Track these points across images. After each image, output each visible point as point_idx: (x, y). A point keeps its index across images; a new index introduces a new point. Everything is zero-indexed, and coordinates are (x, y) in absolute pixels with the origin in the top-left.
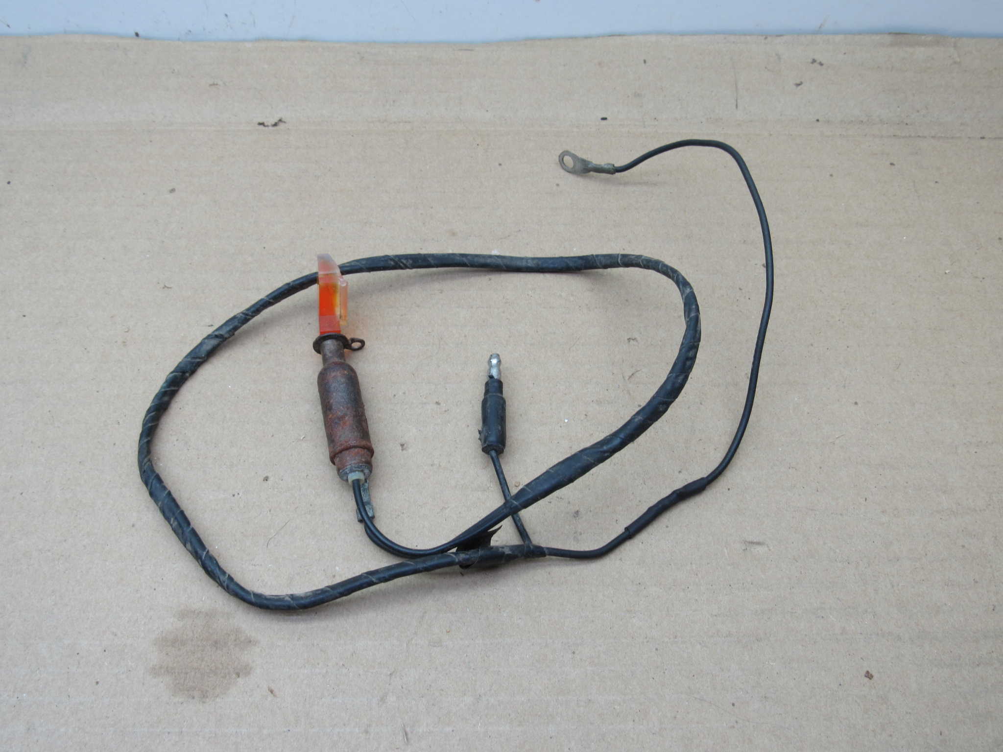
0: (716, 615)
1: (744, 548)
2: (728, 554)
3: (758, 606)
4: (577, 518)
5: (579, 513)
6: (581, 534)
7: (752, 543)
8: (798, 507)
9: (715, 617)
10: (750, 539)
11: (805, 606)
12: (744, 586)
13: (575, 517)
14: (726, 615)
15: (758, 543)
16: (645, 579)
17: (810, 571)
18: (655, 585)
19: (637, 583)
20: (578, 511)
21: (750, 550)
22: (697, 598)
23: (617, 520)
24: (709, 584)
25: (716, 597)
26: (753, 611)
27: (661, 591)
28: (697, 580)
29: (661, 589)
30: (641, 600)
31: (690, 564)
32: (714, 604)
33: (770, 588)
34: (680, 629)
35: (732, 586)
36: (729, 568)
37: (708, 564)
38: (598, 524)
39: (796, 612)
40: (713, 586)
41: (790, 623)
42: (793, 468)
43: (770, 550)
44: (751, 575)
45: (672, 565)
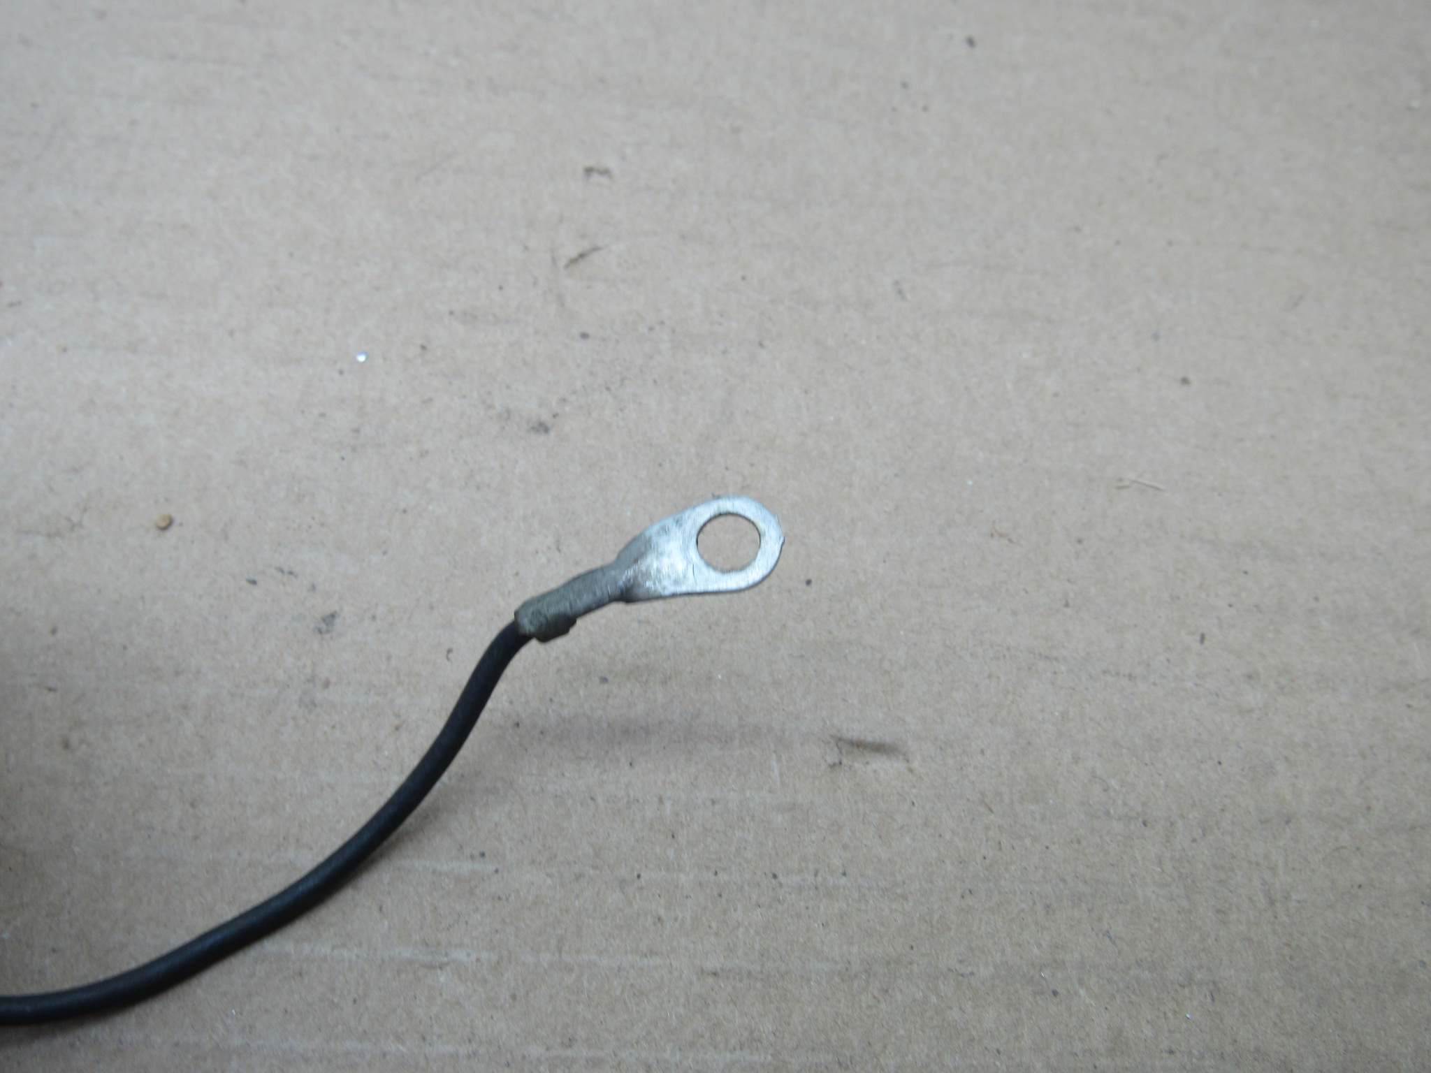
0: (715, 974)
1: (832, 758)
2: (781, 775)
3: (855, 949)
4: (327, 636)
5: (338, 621)
6: (327, 684)
7: (859, 746)
8: (1008, 648)
9: (710, 980)
10: (855, 731)
11: (1003, 952)
12: (820, 879)
13: (320, 632)
14: (749, 974)
15: (879, 748)
16: (504, 839)
17: (1028, 842)
18: (533, 862)
19: (476, 853)
20: (333, 616)
21: (850, 767)
22: (662, 912)
23: (449, 651)
24: (708, 868)
25: (725, 912)
26: (836, 963)
27: (549, 881)
28: (671, 853)
29: (549, 875)
30: (477, 910)
31: (656, 800)
32: (717, 934)
33: (899, 891)
34: (589, 1017)
35: (781, 878)
36: (779, 819)
37: (713, 802)
38: (389, 658)
39: (972, 974)
40: (720, 874)
41: (951, 1008)
42: (1001, 535)
43: (911, 770)
44: (845, 847)
45: (600, 799)
